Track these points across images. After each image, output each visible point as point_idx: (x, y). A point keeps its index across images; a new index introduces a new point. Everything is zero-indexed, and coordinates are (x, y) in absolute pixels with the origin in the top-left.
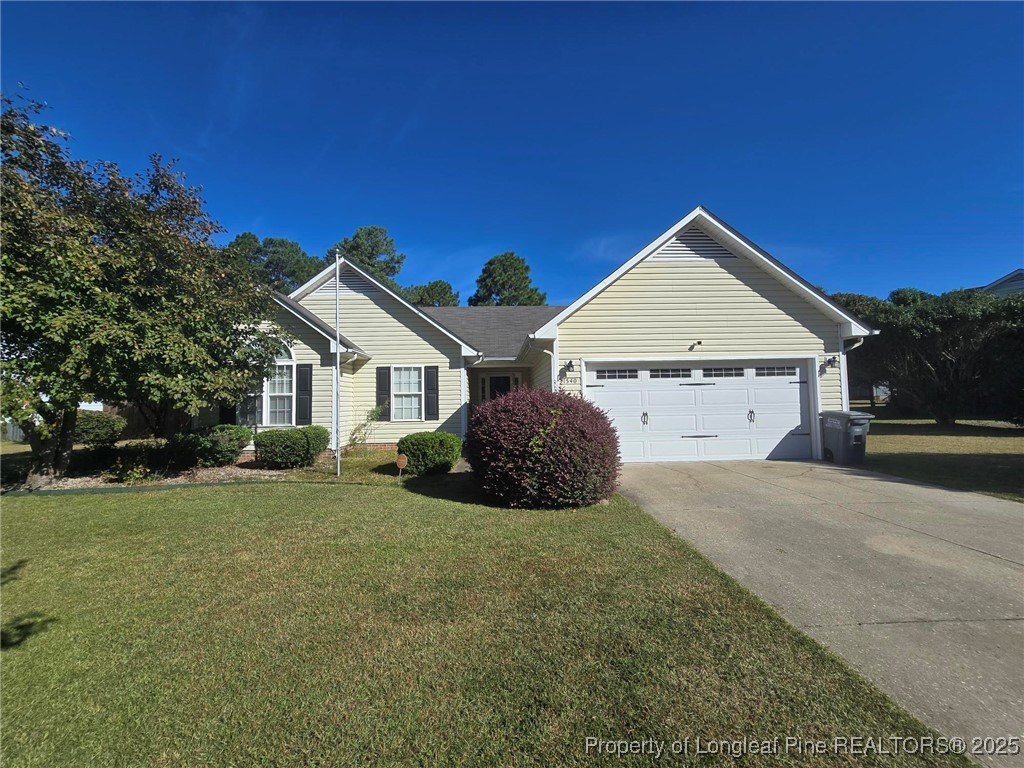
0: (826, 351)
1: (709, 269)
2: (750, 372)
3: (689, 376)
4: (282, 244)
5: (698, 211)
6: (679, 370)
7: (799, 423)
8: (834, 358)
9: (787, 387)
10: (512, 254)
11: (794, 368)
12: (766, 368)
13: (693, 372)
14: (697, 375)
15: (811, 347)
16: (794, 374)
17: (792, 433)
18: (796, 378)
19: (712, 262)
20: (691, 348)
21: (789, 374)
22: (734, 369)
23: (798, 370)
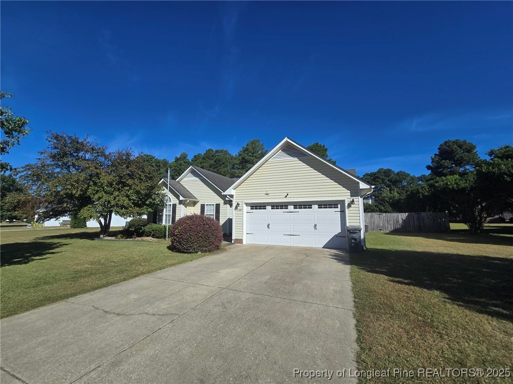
0: (351, 196)
1: (295, 161)
2: (315, 207)
3: (287, 208)
4: (222, 151)
5: (286, 139)
6: (283, 206)
7: (340, 231)
8: (353, 200)
9: (333, 214)
10: (318, 144)
11: (337, 205)
12: (323, 205)
13: (289, 207)
14: (291, 208)
15: (344, 195)
16: (337, 207)
17: (336, 236)
18: (339, 209)
19: (296, 159)
20: (286, 197)
21: (334, 207)
22: (307, 205)
23: (339, 206)
